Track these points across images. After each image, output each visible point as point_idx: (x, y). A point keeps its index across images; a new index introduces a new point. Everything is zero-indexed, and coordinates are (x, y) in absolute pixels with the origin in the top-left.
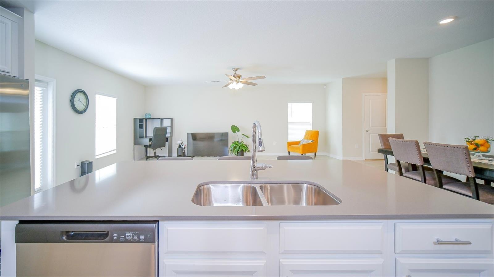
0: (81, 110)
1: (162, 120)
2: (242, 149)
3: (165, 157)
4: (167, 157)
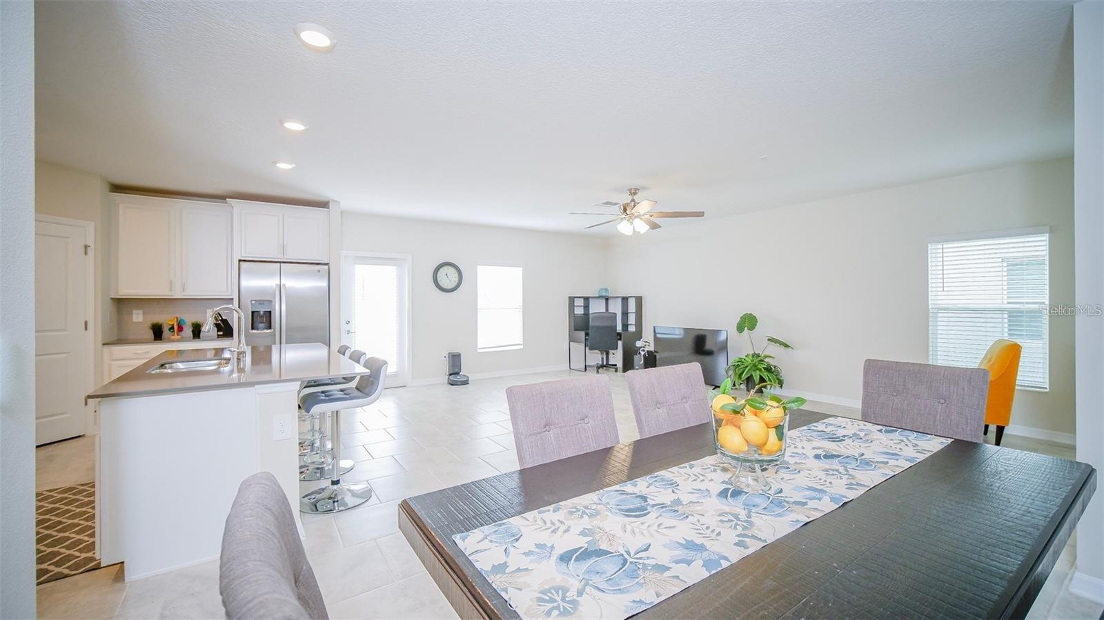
0: (449, 288)
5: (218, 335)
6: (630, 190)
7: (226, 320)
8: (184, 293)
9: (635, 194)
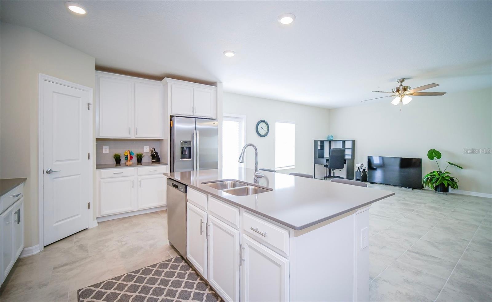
0: (263, 135)
1: (344, 142)
2: (442, 183)
3: (343, 178)
4: (345, 179)
5: (152, 162)
6: (400, 80)
7: (157, 152)
8: (137, 136)
9: (402, 81)
